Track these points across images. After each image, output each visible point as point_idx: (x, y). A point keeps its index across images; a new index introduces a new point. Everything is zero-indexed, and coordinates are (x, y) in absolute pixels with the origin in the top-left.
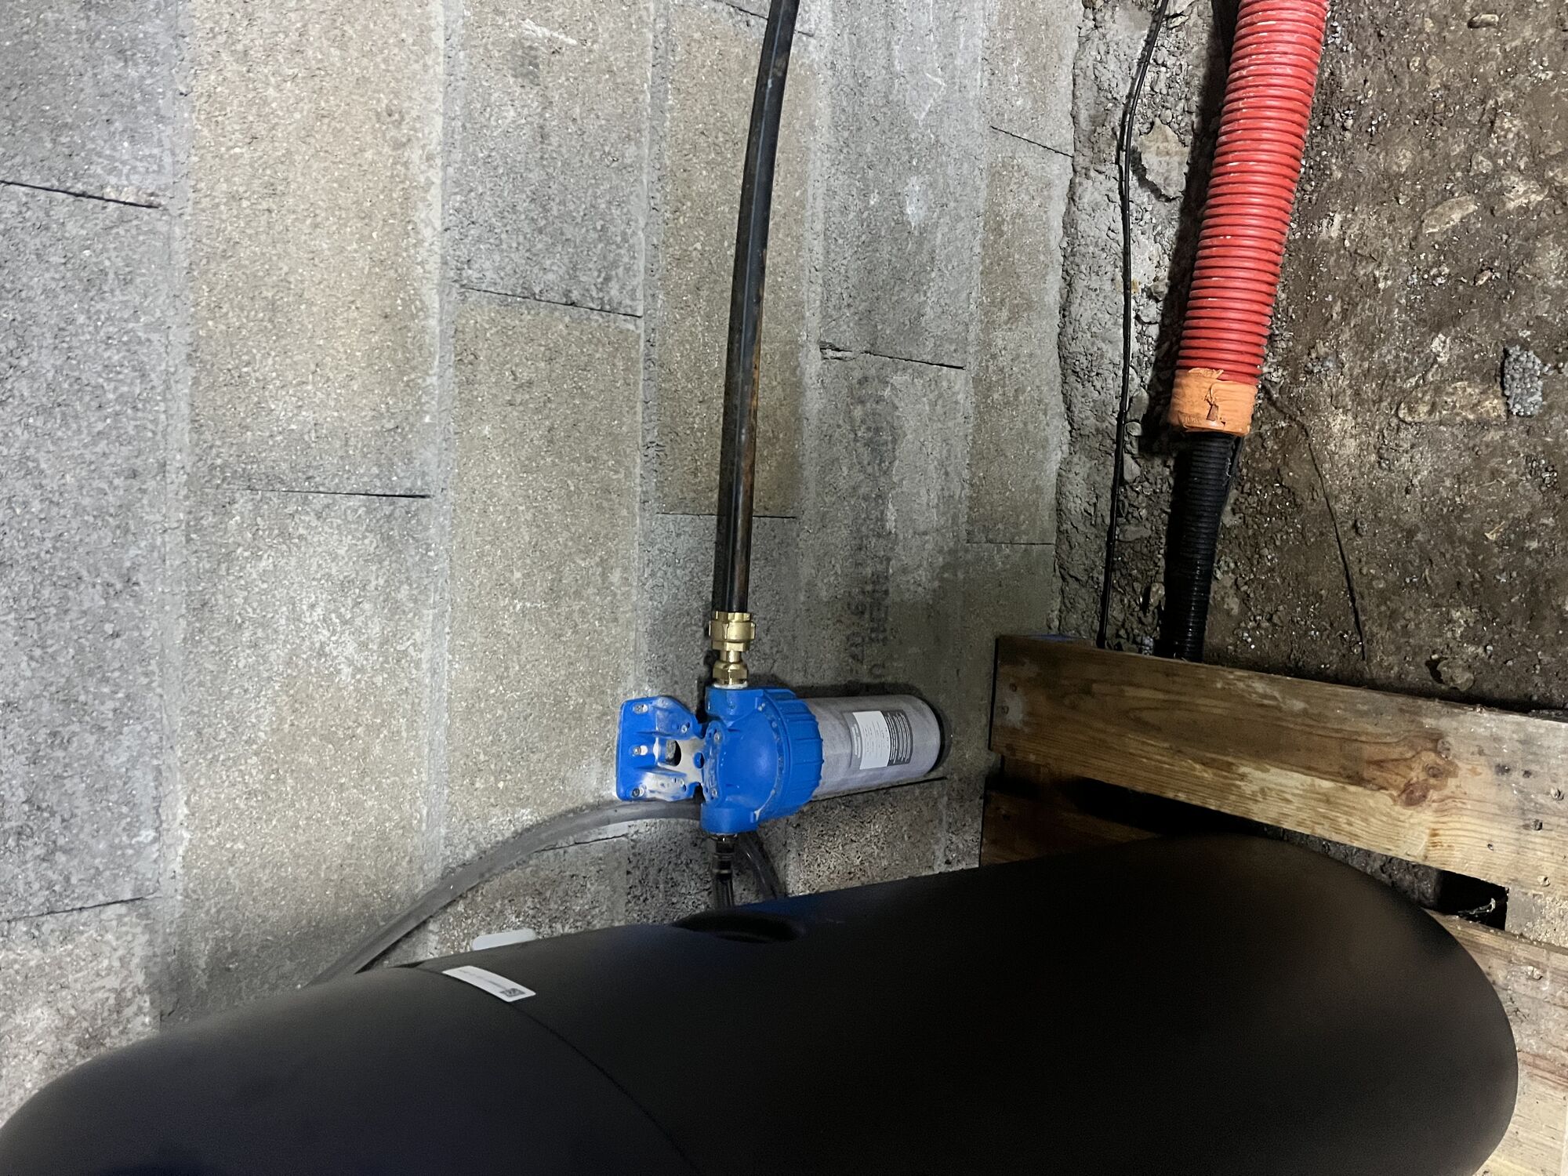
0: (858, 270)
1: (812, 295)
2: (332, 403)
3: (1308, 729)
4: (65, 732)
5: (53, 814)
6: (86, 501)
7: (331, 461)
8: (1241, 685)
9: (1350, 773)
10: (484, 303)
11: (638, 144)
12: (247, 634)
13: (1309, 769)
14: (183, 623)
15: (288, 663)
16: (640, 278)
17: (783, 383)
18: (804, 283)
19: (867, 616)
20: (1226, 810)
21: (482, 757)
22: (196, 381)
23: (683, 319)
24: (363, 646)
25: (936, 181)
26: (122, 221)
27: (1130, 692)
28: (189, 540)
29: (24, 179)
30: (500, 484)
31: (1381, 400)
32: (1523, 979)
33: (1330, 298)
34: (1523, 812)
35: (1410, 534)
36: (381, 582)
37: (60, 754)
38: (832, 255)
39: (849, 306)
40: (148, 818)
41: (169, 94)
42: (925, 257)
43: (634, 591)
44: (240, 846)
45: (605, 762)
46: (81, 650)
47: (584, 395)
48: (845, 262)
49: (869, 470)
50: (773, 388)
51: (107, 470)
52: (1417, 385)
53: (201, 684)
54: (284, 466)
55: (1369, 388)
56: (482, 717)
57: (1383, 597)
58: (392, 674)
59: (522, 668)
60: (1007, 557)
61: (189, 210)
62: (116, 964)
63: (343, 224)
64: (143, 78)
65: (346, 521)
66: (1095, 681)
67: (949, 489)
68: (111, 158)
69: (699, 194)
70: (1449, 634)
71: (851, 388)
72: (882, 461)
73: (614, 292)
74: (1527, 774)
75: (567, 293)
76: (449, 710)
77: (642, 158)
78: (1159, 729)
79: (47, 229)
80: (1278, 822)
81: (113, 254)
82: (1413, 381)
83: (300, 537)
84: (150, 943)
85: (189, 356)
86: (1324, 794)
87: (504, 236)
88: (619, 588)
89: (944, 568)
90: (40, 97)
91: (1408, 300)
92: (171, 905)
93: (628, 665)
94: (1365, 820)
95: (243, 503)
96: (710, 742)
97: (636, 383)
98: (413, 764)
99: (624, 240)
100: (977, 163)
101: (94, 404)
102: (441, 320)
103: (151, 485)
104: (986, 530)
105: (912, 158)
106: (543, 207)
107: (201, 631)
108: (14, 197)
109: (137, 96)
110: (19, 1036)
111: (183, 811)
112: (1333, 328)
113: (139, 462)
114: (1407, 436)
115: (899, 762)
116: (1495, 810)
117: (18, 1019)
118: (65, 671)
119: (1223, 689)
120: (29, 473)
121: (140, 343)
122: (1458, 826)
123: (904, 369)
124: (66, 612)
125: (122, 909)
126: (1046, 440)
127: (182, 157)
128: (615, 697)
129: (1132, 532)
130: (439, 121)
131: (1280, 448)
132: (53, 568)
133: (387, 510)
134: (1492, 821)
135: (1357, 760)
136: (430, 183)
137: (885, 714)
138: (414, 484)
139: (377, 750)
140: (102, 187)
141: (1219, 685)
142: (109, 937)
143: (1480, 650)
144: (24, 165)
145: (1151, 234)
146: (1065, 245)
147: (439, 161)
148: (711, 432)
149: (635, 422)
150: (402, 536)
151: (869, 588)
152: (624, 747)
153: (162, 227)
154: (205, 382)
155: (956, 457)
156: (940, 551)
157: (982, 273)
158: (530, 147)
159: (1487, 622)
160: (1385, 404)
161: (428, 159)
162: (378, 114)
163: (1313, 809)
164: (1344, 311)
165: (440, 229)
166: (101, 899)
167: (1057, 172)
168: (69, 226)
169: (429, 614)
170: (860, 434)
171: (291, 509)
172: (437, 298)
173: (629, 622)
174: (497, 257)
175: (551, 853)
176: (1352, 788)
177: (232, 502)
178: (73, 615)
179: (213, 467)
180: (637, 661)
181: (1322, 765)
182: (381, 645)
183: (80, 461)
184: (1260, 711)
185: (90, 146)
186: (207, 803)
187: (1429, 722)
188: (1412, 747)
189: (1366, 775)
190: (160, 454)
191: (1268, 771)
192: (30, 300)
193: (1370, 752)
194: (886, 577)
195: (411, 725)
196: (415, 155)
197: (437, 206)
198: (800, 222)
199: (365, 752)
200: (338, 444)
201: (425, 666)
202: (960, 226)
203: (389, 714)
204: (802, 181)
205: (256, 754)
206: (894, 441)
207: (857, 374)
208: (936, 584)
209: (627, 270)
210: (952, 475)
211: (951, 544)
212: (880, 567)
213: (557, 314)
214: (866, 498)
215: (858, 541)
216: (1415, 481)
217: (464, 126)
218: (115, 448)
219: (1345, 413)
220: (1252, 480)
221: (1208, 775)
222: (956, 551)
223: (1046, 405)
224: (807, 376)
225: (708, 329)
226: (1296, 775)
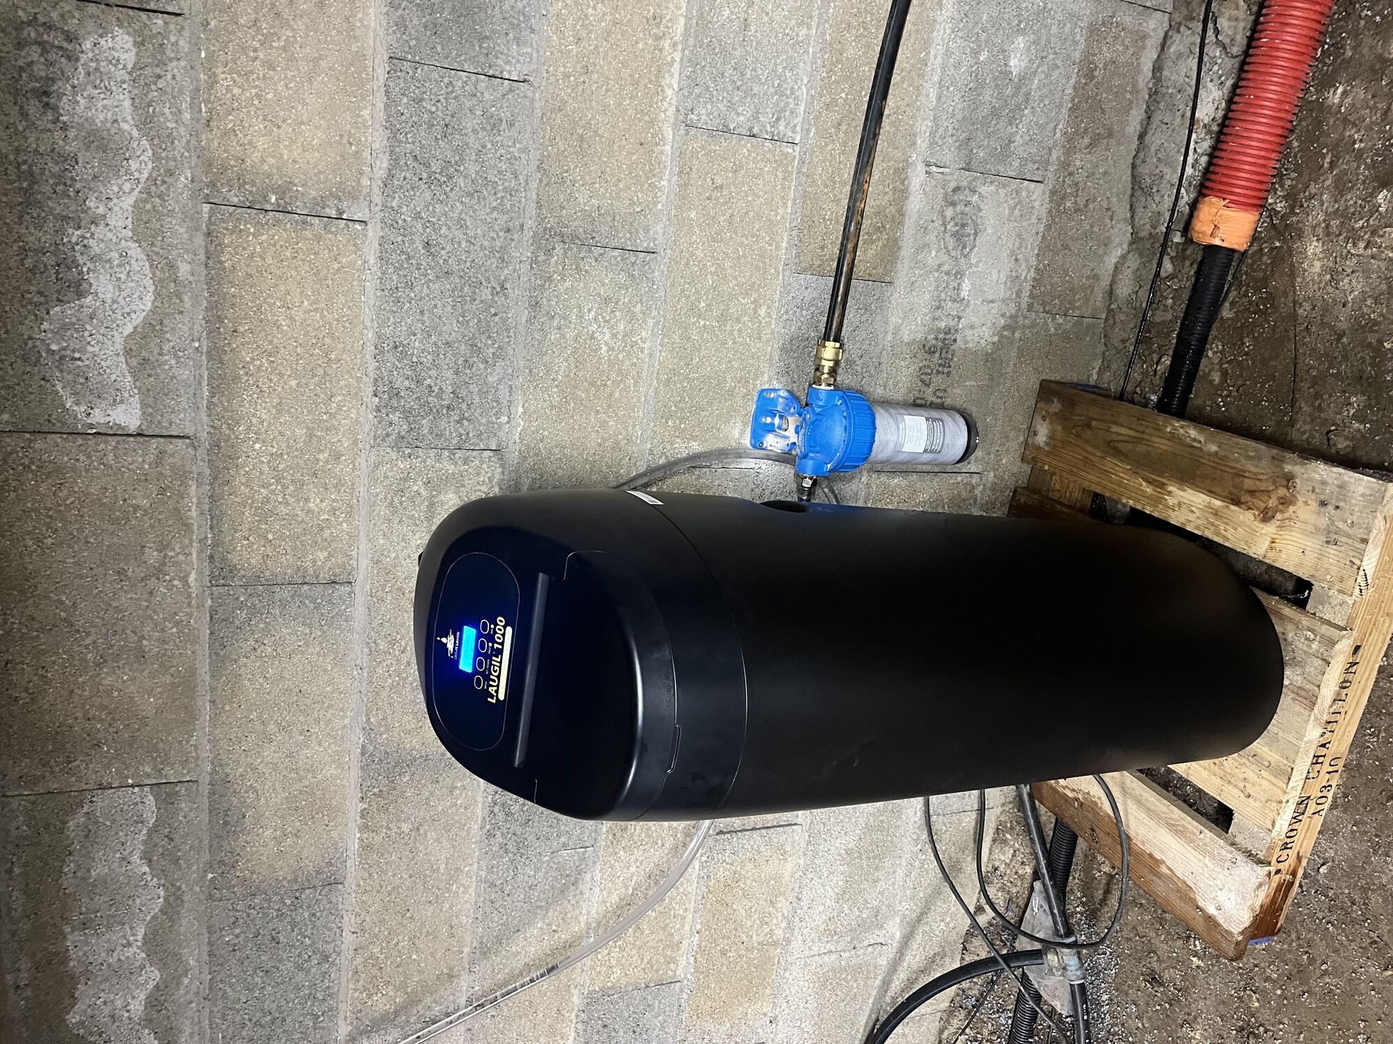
0: (963, 109)
1: (924, 127)
2: (608, 195)
3: (1215, 465)
4: (471, 361)
5: (463, 401)
6: (486, 243)
7: (605, 229)
8: (1182, 431)
9: (1233, 497)
10: (699, 136)
11: (809, 28)
12: (556, 322)
13: (1211, 492)
14: (526, 312)
15: (575, 340)
16: (800, 119)
17: (895, 189)
18: (919, 119)
19: (937, 355)
20: (1156, 514)
21: (673, 408)
22: (541, 180)
23: (826, 145)
24: (614, 336)
25: (1039, 39)
26: (511, 90)
27: (1115, 429)
28: (532, 268)
29: (466, 68)
30: (698, 248)
31: (1340, 235)
32: (1303, 640)
33: (1324, 151)
34: (1329, 532)
35: (1340, 337)
36: (627, 300)
37: (468, 371)
38: (944, 99)
39: (952, 135)
40: (505, 410)
41: (538, 15)
42: (1021, 98)
43: (773, 322)
44: (546, 433)
45: (745, 424)
46: (480, 320)
47: (755, 194)
48: (953, 104)
49: (953, 253)
50: (886, 193)
51: (496, 227)
52: (1362, 227)
53: (533, 346)
54: (581, 230)
55: (1335, 223)
56: (675, 385)
57: (1314, 382)
58: (628, 353)
59: (700, 360)
60: (1060, 325)
61: (544, 83)
62: (487, 480)
63: (622, 88)
64: (525, 7)
65: (611, 264)
66: (1095, 419)
67: (1017, 271)
68: (507, 55)
69: (848, 59)
70: (1346, 413)
71: (946, 194)
72: (964, 247)
73: (781, 128)
74: (1337, 507)
75: (751, 129)
76: (658, 379)
77: (811, 36)
78: (1126, 456)
79: (475, 96)
80: (1184, 524)
81: (505, 109)
82: (1361, 222)
83: (586, 271)
84: (503, 473)
85: (538, 167)
86: (1216, 510)
87: (715, 93)
88: (764, 318)
89: (1004, 328)
90: (474, 22)
91: (1372, 160)
92: (513, 457)
93: (765, 367)
94: (1235, 529)
95: (559, 250)
96: (804, 419)
97: (789, 187)
98: (635, 406)
99: (792, 93)
100: (1079, 23)
101: (493, 192)
102: (672, 147)
103: (516, 237)
104: (1044, 304)
105: (1020, 22)
106: (741, 73)
107: (535, 317)
108: (460, 78)
109: (521, 18)
110: (442, 505)
111: (521, 410)
112: (1323, 175)
113: (511, 224)
114: (1351, 263)
115: (932, 451)
116: (1311, 528)
117: (442, 497)
118: (472, 330)
119: (1170, 432)
120: (462, 227)
121: (516, 159)
122: (1288, 537)
123: (991, 182)
124: (474, 300)
125: (491, 454)
126: (1109, 238)
127: (542, 53)
128: (755, 386)
129: (1161, 316)
130: (682, 21)
131: (1272, 262)
132: (470, 277)
133: (633, 259)
134: (1309, 536)
135: (1241, 489)
136: (673, 61)
137: (927, 419)
138: (649, 245)
139: (617, 395)
140: (502, 72)
141: (1168, 430)
142: (484, 466)
143: (1362, 427)
144: (465, 60)
145: (1217, 82)
146: (1151, 85)
147: (680, 47)
148: (837, 222)
149: (786, 212)
150: (640, 275)
151: (941, 336)
152: (756, 416)
153: (530, 94)
154: (545, 181)
155: (1026, 248)
156: (1003, 315)
157: (1070, 109)
158: (737, 34)
159: (1371, 408)
160: (1341, 237)
161: (674, 45)
162: (647, 20)
163: (1207, 519)
164: (1331, 163)
165: (676, 89)
166: (482, 447)
167: (1153, 26)
168: (485, 94)
169: (651, 322)
170: (949, 227)
171: (581, 255)
172: (671, 133)
173: (768, 341)
174: (709, 107)
175: (707, 470)
176: (1232, 507)
177: (554, 248)
178: (477, 302)
179: (545, 229)
180: (771, 365)
181: (1218, 490)
182: (623, 337)
183: (484, 222)
184: (1190, 450)
185: (497, 48)
186: (532, 408)
187: (1288, 468)
188: (1274, 483)
189: (1243, 499)
190: (521, 220)
191: (1185, 491)
192: (466, 135)
193: (1248, 484)
194: (956, 330)
195: (636, 382)
196: (666, 44)
197: (677, 75)
198: (921, 76)
199: (611, 395)
200: (609, 219)
201: (646, 352)
202: (1056, 73)
203: (625, 376)
204: (927, 45)
205: (557, 387)
206: (976, 234)
207: (953, 185)
208: (996, 339)
209: (792, 113)
210: (1021, 261)
211: (1013, 311)
212: (952, 323)
213: (743, 142)
214: (947, 273)
215: (937, 303)
216: (1349, 299)
217: (697, 23)
218: (501, 216)
219: (1318, 240)
220: (1248, 286)
221: (1149, 490)
222: (1017, 317)
223: (1113, 212)
224: (913, 184)
225: (843, 152)
226: (1201, 495)
